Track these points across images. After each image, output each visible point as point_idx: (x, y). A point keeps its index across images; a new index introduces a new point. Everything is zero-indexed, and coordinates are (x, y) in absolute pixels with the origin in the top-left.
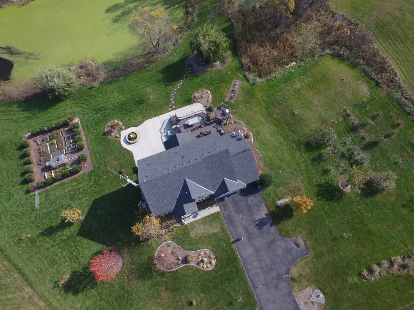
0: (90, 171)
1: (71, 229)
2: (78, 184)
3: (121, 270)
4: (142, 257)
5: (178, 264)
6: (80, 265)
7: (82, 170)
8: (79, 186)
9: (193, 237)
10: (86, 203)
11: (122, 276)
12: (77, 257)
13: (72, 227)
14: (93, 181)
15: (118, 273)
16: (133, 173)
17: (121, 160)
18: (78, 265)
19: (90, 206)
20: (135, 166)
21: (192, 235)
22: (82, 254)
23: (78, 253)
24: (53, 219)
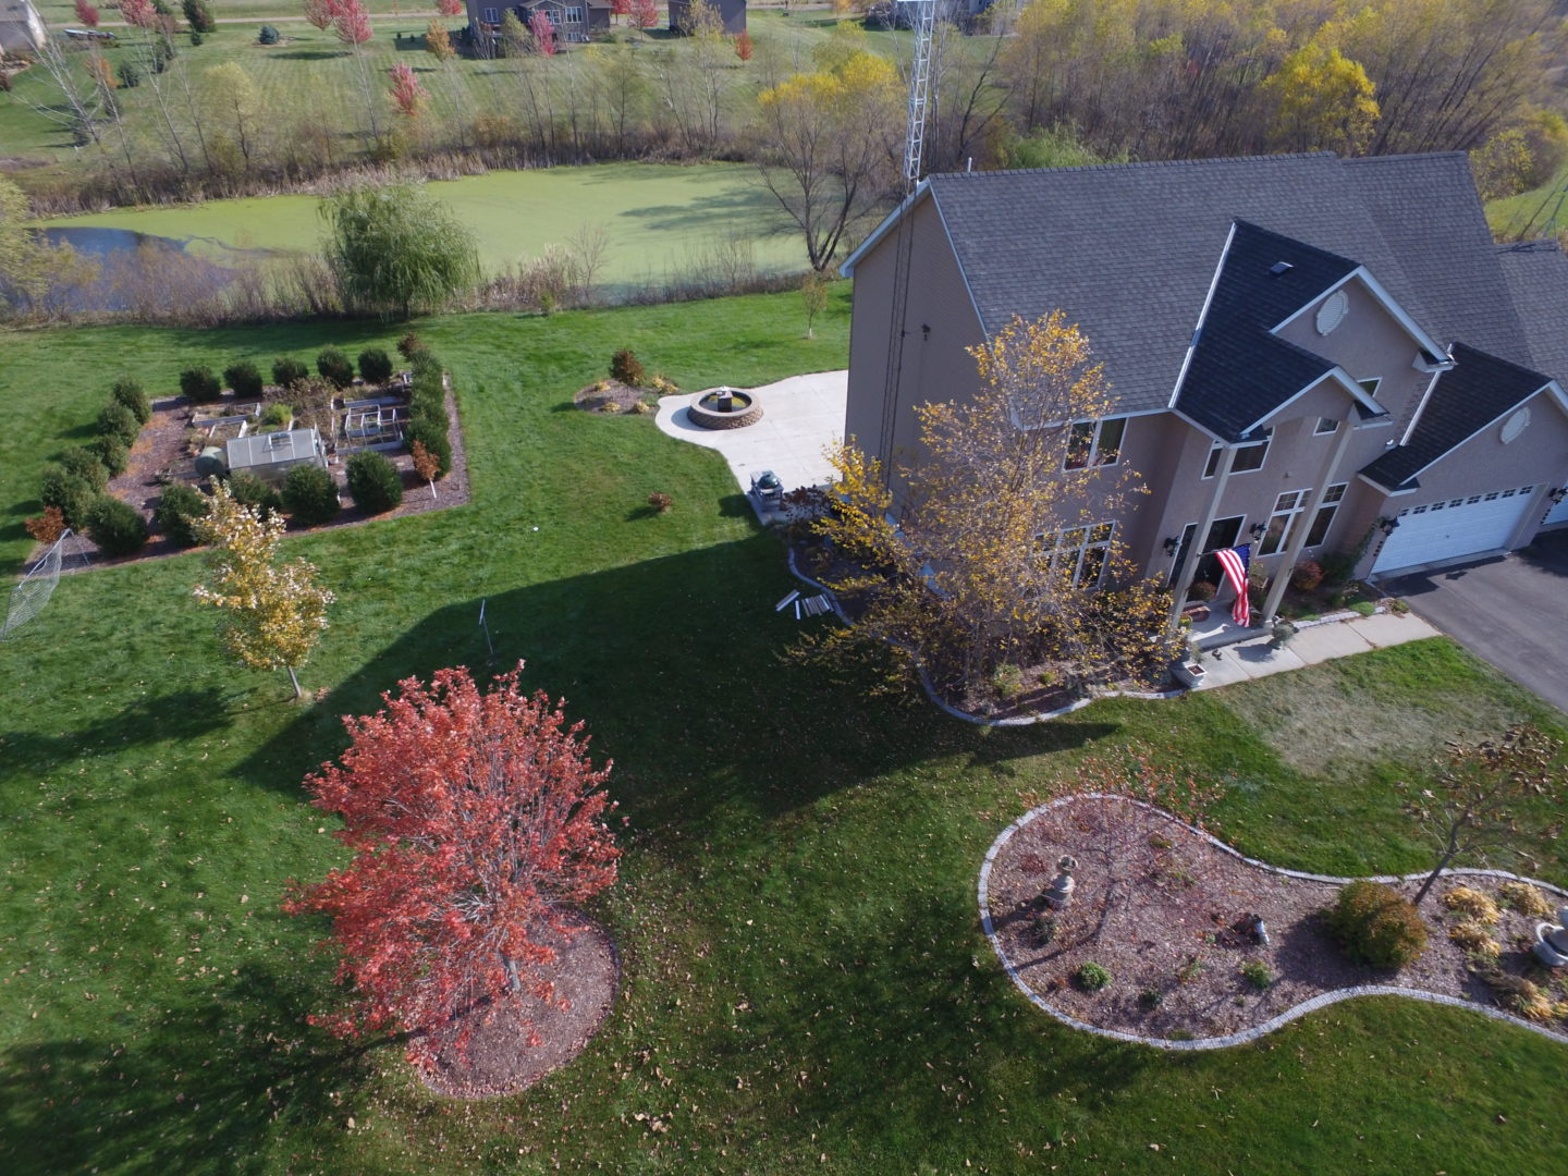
0: (447, 511)
1: (189, 751)
2: (353, 552)
3: (597, 1042)
4: (836, 913)
5: (1251, 982)
6: (145, 995)
7: (399, 510)
8: (353, 561)
9: (1311, 772)
10: (374, 625)
11: (600, 1111)
12: (145, 932)
13: (206, 741)
14: (454, 546)
15: (551, 1080)
16: (722, 514)
17: (651, 475)
18: (126, 997)
19: (391, 642)
20: (733, 493)
21: (1293, 761)
22: (210, 910)
23: (175, 896)
24: (88, 690)
